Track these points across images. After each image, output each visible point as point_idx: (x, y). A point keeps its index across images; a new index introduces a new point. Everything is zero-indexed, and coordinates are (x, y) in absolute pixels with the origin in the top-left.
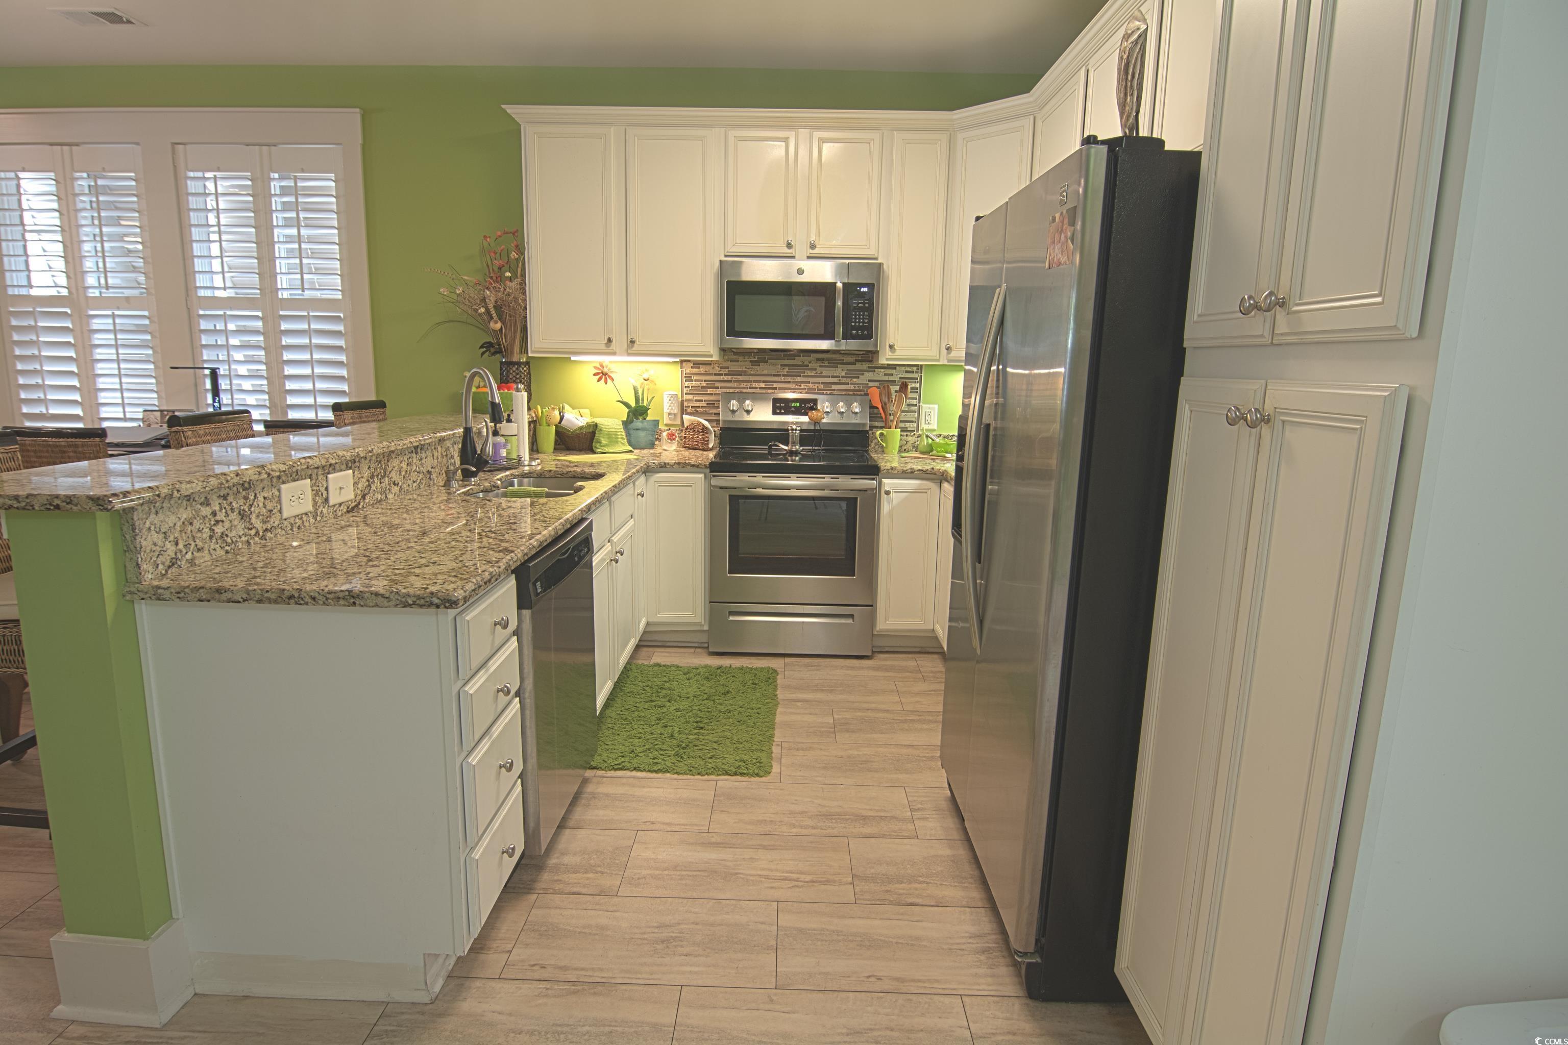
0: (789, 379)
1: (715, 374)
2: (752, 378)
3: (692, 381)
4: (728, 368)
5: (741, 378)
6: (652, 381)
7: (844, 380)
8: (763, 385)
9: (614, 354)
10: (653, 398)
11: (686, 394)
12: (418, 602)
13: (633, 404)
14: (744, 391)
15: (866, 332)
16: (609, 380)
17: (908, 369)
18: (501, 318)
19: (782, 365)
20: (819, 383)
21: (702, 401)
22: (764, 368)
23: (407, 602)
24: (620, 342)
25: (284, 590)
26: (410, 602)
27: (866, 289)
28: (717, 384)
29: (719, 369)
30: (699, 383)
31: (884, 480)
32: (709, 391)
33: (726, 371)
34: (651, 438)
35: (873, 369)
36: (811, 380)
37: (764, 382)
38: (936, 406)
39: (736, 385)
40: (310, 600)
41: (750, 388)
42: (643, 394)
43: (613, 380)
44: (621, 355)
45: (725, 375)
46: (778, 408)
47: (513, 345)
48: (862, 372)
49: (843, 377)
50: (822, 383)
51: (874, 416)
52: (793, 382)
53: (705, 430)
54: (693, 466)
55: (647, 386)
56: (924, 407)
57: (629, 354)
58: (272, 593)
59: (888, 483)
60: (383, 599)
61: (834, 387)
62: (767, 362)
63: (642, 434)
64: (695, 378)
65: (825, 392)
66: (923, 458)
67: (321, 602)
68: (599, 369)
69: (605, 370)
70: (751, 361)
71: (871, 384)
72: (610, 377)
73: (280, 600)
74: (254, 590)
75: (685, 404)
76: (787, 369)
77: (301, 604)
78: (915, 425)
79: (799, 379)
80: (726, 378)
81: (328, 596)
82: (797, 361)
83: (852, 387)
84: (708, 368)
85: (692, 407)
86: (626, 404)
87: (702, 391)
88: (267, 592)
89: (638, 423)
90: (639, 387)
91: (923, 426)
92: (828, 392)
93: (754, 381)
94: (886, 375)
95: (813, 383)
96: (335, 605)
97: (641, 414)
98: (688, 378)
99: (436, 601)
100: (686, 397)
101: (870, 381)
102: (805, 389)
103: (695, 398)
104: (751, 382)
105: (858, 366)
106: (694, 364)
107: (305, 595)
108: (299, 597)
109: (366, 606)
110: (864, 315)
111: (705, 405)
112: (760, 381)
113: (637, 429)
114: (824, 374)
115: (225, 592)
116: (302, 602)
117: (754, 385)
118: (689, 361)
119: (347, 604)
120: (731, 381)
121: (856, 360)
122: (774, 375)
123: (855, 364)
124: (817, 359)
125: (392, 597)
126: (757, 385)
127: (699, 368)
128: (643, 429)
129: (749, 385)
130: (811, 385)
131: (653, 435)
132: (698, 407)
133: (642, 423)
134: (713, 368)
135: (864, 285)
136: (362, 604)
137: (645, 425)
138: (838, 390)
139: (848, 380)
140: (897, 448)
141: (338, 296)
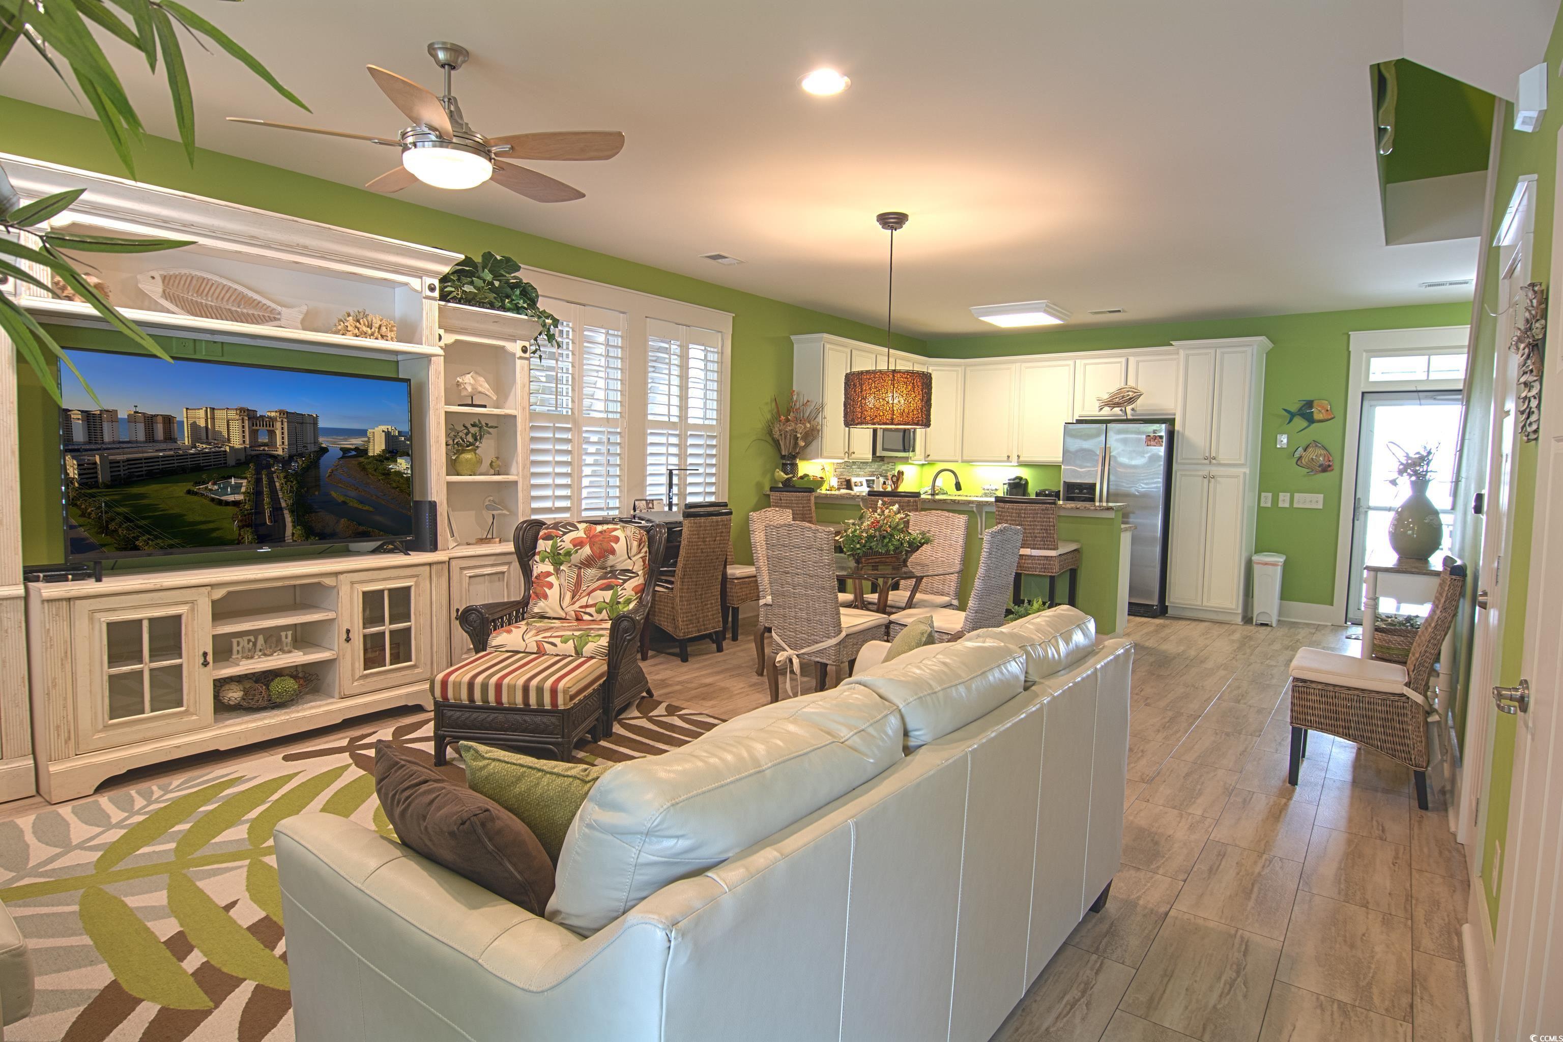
141: (714, 423)
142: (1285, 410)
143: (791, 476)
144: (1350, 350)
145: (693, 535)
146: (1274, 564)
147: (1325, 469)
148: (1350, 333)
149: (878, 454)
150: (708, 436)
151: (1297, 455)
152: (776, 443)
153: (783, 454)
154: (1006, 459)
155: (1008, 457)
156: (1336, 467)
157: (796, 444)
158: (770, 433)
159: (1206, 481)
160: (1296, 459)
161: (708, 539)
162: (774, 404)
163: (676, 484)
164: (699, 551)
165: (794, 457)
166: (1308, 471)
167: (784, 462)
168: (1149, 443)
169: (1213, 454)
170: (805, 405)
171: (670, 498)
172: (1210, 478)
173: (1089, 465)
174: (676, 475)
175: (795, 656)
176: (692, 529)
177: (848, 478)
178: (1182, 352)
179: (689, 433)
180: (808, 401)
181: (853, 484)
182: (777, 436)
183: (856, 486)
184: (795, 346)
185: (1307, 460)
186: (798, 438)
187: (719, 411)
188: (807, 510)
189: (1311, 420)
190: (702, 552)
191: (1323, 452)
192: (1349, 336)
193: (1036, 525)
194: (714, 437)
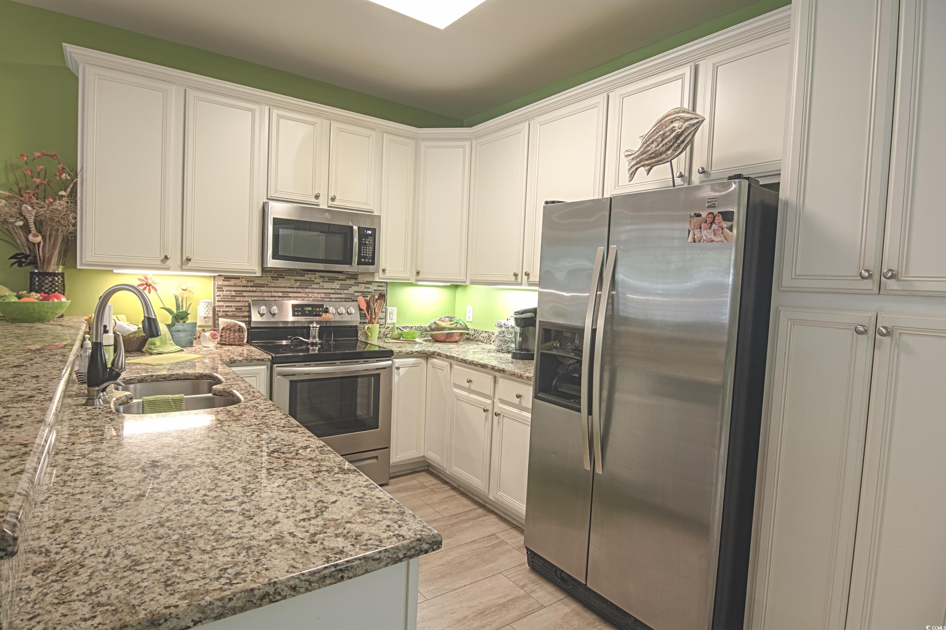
0: (300, 290)
1: (243, 286)
2: (273, 289)
3: (223, 291)
4: (253, 281)
5: (263, 289)
6: (190, 291)
7: (338, 291)
8: (280, 294)
9: (168, 269)
10: (190, 304)
11: (218, 301)
12: (409, 553)
13: (174, 310)
14: (266, 299)
15: (370, 261)
16: (152, 290)
17: (379, 284)
18: (39, 231)
19: (295, 280)
20: (321, 293)
21: (231, 306)
22: (281, 282)
23: (398, 557)
24: (175, 259)
25: (252, 590)
26: (401, 556)
27: (370, 232)
28: (244, 294)
29: (246, 282)
30: (229, 293)
31: (395, 360)
32: (237, 299)
33: (252, 284)
34: (190, 338)
35: (357, 284)
36: (315, 291)
37: (281, 292)
38: (395, 308)
39: (259, 294)
40: (289, 592)
41: (271, 297)
42: (182, 302)
43: (156, 290)
44: (175, 270)
45: (251, 286)
46: (296, 311)
47: (51, 256)
48: (351, 286)
49: (338, 289)
50: (324, 293)
51: (363, 316)
52: (303, 293)
53: (240, 329)
54: (259, 360)
55: (186, 294)
56: (389, 309)
57: (182, 270)
58: (238, 599)
59: (398, 362)
60: (373, 562)
61: (332, 296)
62: (284, 278)
63: (182, 334)
64: (225, 288)
65: (326, 300)
66: (396, 343)
67: (302, 590)
68: (143, 280)
69: (150, 282)
70: (271, 277)
71: (356, 294)
72: (153, 287)
73: (248, 605)
74: (211, 603)
75: (217, 309)
76: (298, 283)
77: (277, 601)
78: (384, 320)
79: (307, 290)
80: (251, 289)
81: (312, 579)
82: (307, 277)
83: (344, 296)
84: (237, 282)
85: (223, 311)
86: (169, 311)
87: (232, 299)
88: (230, 600)
89: (179, 326)
90: (179, 296)
91: (389, 321)
92: (328, 300)
93: (274, 292)
94: (365, 288)
95: (317, 293)
96: (319, 588)
97: (182, 319)
98: (220, 288)
99: (425, 546)
100: (217, 304)
101: (355, 292)
102: (312, 297)
103: (225, 305)
104: (271, 292)
105: (348, 282)
106: (225, 278)
107: (283, 587)
108: (275, 593)
109: (355, 576)
110: (369, 249)
111: (234, 310)
112: (279, 292)
113: (178, 331)
114: (325, 287)
115: (166, 620)
116: (279, 598)
117: (274, 294)
118: (221, 275)
119: (333, 581)
120: (255, 292)
121: (347, 278)
122: (289, 287)
123: (346, 280)
124: (320, 277)
125: (383, 557)
126: (276, 294)
127: (229, 281)
128: (184, 331)
129: (270, 294)
130: (316, 295)
131: (191, 335)
132: (228, 311)
133: (183, 325)
134: (241, 281)
135: (369, 229)
136: (351, 575)
137: (185, 327)
138: (335, 298)
139: (341, 291)
140: (377, 337)
154: (513, 278)
155: (516, 276)
159: (864, 342)
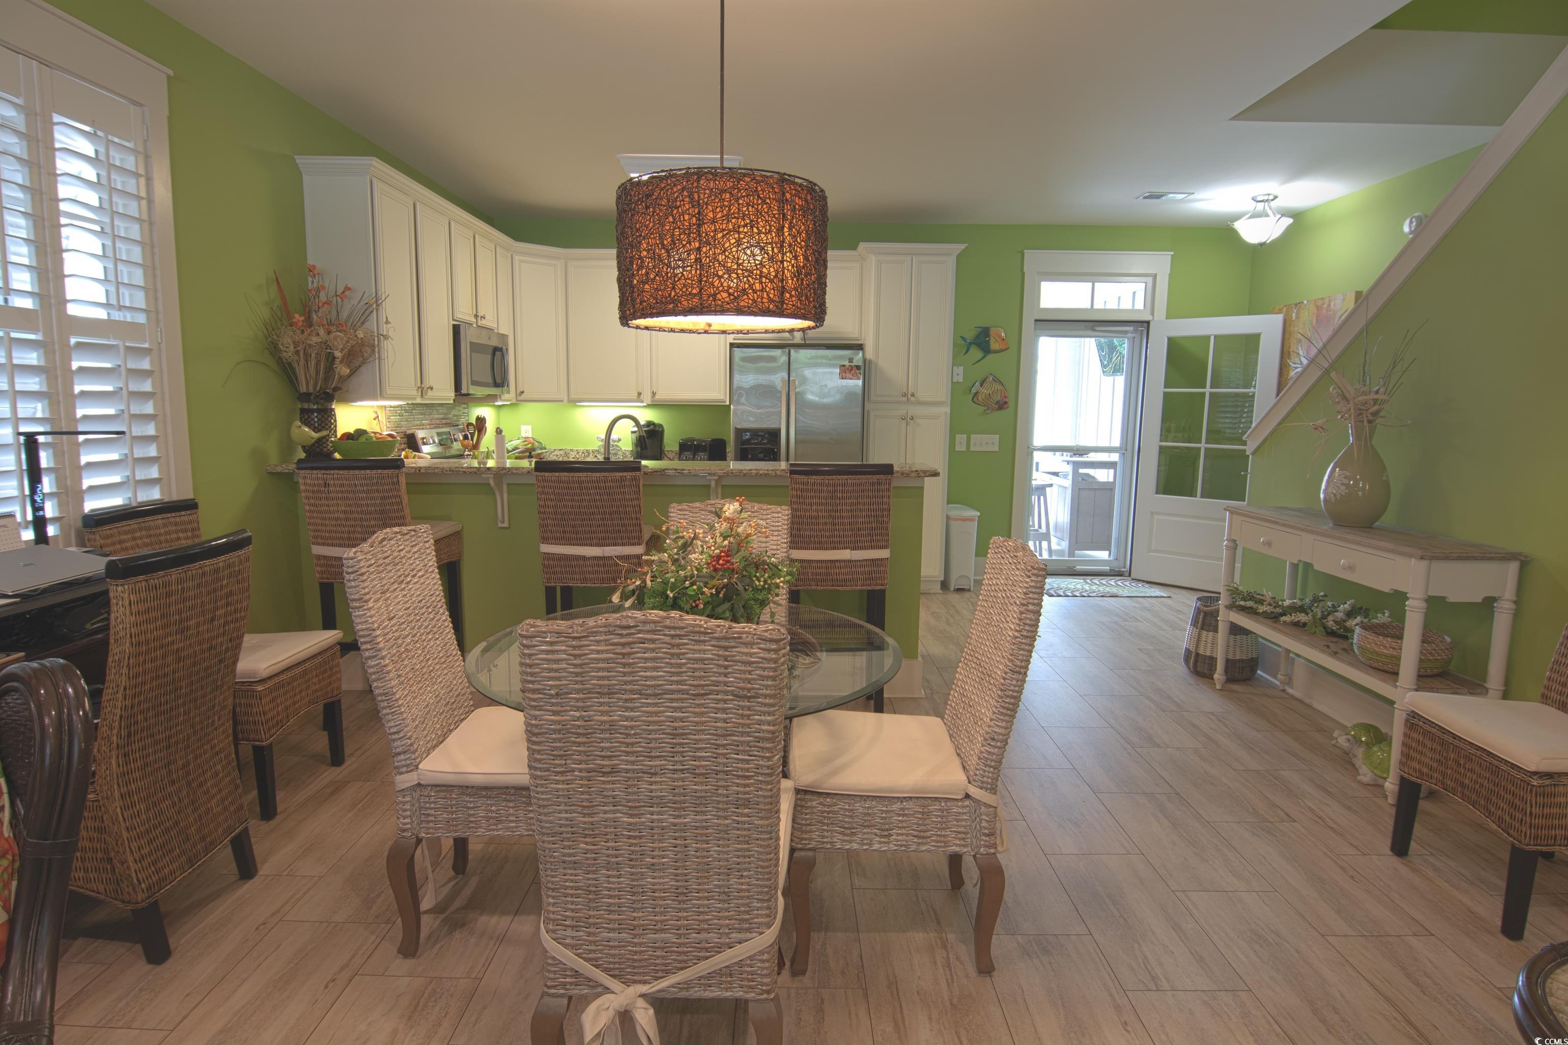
141: (141, 318)
142: (962, 337)
143: (324, 433)
144: (1025, 270)
145: (148, 621)
146: (971, 519)
147: (1002, 405)
148: (1025, 251)
149: (464, 391)
150: (128, 349)
151: (974, 391)
152: (287, 372)
153: (303, 389)
154: (635, 396)
155: (640, 394)
156: (1011, 404)
157: (330, 369)
158: (274, 349)
159: (904, 422)
160: (972, 395)
161: (192, 623)
162: (274, 288)
163: (49, 470)
164: (169, 659)
165: (330, 398)
166: (984, 408)
167: (306, 406)
168: (844, 374)
169: (911, 390)
170: (342, 296)
171: (37, 508)
172: (908, 419)
173: (767, 404)
174: (46, 444)
175: (641, 1003)
176: (142, 607)
177: (409, 432)
178: (873, 259)
179: (73, 341)
180: (347, 289)
181: (420, 442)
182: (288, 353)
183: (424, 444)
184: (306, 178)
185: (983, 396)
186: (334, 358)
187: (150, 290)
188: (392, 504)
189: (986, 350)
190: (179, 660)
191: (1000, 387)
192: (1023, 255)
193: (861, 510)
194: (147, 352)
